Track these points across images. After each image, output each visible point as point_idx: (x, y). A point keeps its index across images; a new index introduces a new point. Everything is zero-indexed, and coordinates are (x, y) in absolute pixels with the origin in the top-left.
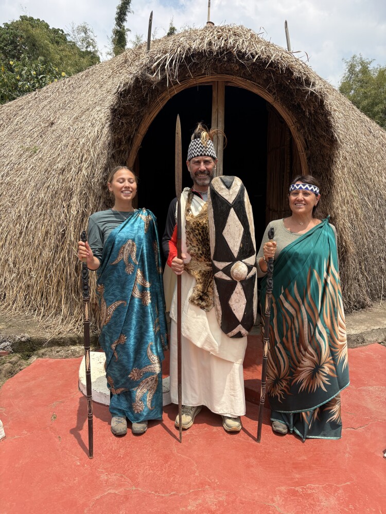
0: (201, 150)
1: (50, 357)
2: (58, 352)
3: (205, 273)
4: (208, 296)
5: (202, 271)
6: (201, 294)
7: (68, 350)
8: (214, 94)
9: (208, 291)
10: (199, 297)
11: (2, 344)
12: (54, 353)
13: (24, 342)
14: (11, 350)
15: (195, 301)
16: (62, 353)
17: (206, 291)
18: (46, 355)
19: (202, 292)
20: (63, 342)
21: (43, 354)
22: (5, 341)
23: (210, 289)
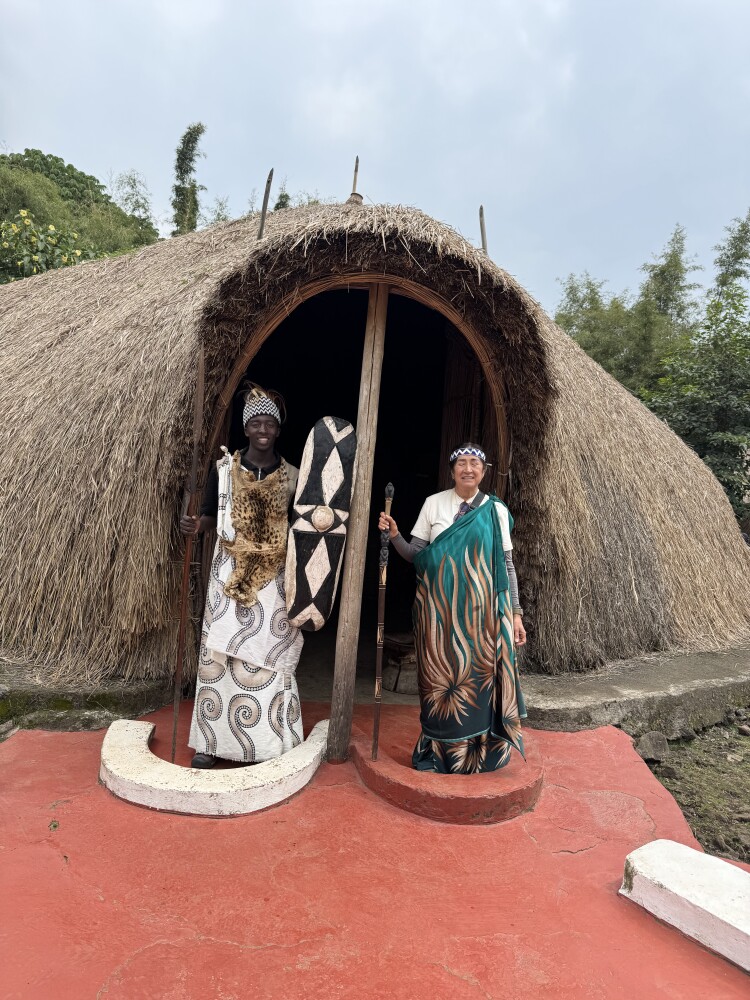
3: (251, 555)
4: (250, 586)
5: (248, 553)
8: (372, 303)
9: (251, 580)
10: (237, 585)
15: (231, 591)
21: (30, 721)
23: (254, 578)
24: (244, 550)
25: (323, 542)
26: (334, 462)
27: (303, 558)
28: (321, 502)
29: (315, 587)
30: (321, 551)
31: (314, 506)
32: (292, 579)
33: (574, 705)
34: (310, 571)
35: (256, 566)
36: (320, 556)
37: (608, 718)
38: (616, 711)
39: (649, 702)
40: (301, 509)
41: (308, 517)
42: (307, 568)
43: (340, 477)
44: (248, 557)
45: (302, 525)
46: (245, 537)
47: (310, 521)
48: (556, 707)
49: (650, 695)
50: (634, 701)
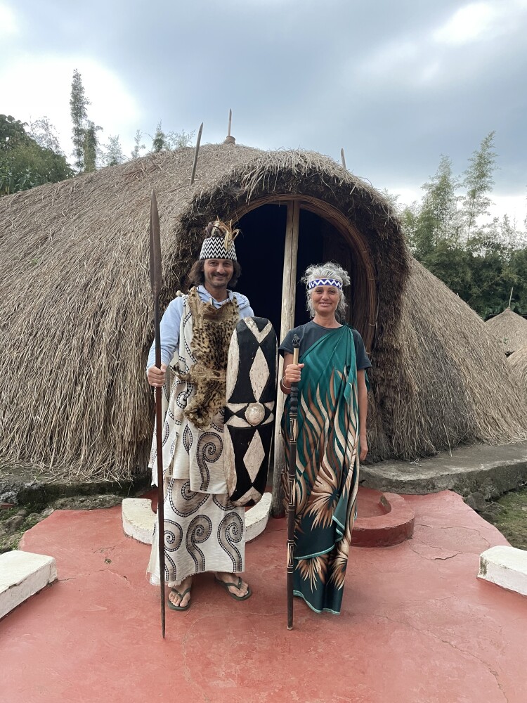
0: (219, 252)
1: (72, 508)
2: (82, 502)
3: (210, 382)
4: (207, 412)
5: (208, 380)
6: (200, 407)
7: (95, 500)
9: (209, 406)
10: (196, 410)
11: (4, 495)
12: (77, 503)
13: (36, 490)
14: (15, 502)
15: (191, 415)
16: (88, 502)
17: (206, 404)
18: (66, 506)
19: (202, 405)
20: (89, 490)
21: (62, 505)
22: (8, 491)
23: (212, 404)
24: (204, 376)
25: (257, 434)
26: (260, 360)
27: (240, 450)
28: (252, 399)
29: (253, 474)
30: (256, 441)
31: (246, 404)
32: (232, 469)
33: (423, 477)
34: (248, 460)
35: (214, 392)
36: (256, 445)
37: (445, 485)
38: (450, 481)
39: (470, 475)
40: (235, 408)
41: (241, 414)
42: (245, 459)
43: (266, 373)
44: (208, 383)
45: (236, 422)
46: (205, 364)
47: (244, 418)
48: (412, 479)
49: (470, 470)
50: (460, 474)
